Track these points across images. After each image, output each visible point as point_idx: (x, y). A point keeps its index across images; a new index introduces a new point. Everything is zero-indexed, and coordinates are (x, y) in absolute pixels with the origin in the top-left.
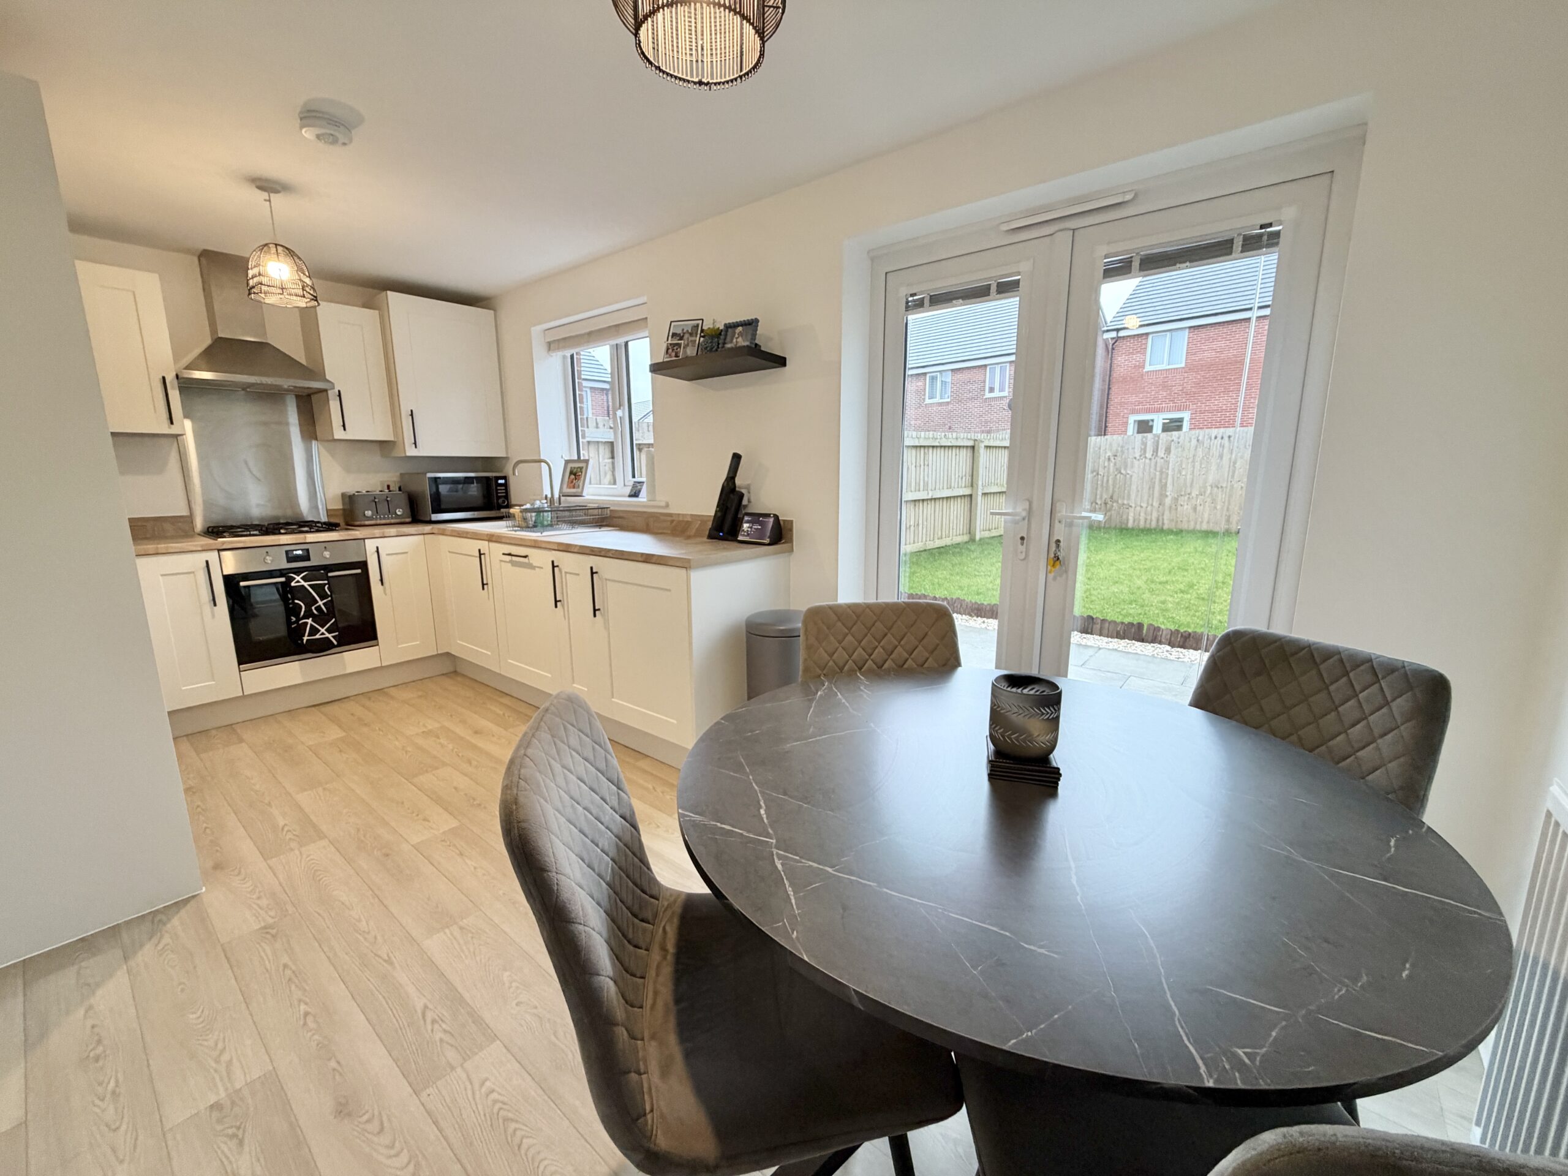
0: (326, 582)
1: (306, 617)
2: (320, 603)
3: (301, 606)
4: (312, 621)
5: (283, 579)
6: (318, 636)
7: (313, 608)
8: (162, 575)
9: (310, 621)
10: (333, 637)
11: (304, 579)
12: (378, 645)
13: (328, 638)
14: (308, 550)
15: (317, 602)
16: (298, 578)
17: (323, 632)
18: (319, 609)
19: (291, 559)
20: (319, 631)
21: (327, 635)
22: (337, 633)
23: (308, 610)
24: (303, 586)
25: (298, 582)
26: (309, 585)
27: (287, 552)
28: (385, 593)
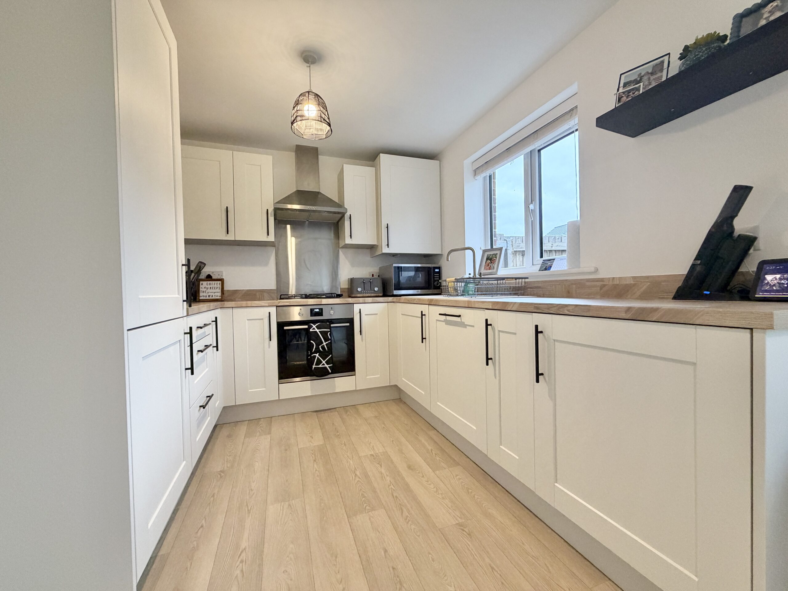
0: (329, 330)
1: (316, 352)
2: (324, 344)
3: (314, 345)
4: (319, 355)
5: (306, 327)
6: (320, 366)
7: (320, 347)
8: (248, 319)
9: (317, 355)
10: (329, 367)
11: (317, 328)
12: (355, 375)
13: (325, 367)
14: (322, 309)
16: (314, 326)
17: (324, 364)
18: (323, 347)
19: (313, 313)
20: (322, 362)
21: (326, 365)
22: (332, 365)
23: (317, 348)
24: (316, 332)
25: (314, 329)
26: (319, 331)
27: (311, 309)
28: (362, 340)
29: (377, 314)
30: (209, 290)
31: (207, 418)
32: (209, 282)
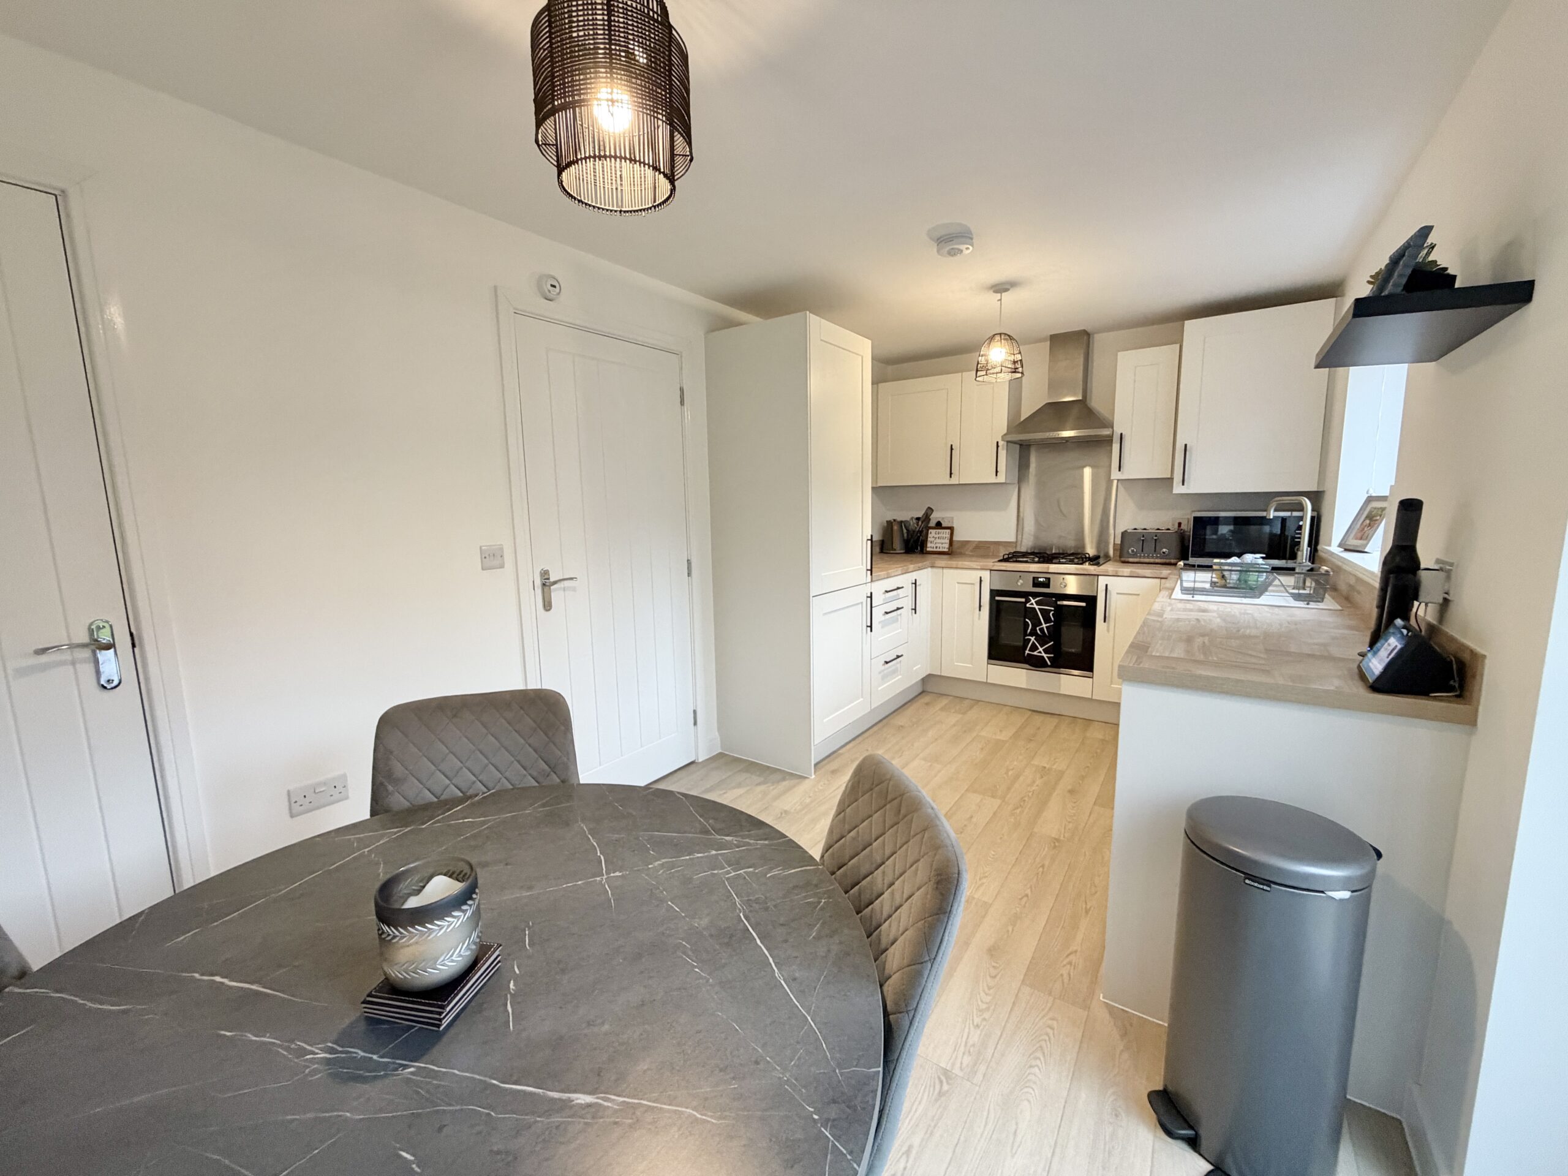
0: (1053, 609)
1: (1031, 634)
2: (1044, 626)
3: (1029, 625)
4: (1035, 639)
5: (1023, 600)
6: (1035, 653)
7: (1038, 628)
8: (958, 583)
9: (1033, 639)
10: (1049, 658)
11: (1037, 603)
12: (1092, 678)
13: (1043, 657)
14: (1049, 579)
15: (1042, 624)
16: (1033, 601)
17: (1040, 651)
18: (1042, 630)
19: (1036, 583)
20: (1038, 649)
21: (1043, 654)
22: (1052, 655)
23: (1034, 629)
24: (1034, 608)
25: (1032, 604)
26: (1039, 609)
27: (1034, 578)
28: (1108, 630)
29: (1138, 595)
30: (938, 541)
31: (898, 676)
32: (938, 531)
